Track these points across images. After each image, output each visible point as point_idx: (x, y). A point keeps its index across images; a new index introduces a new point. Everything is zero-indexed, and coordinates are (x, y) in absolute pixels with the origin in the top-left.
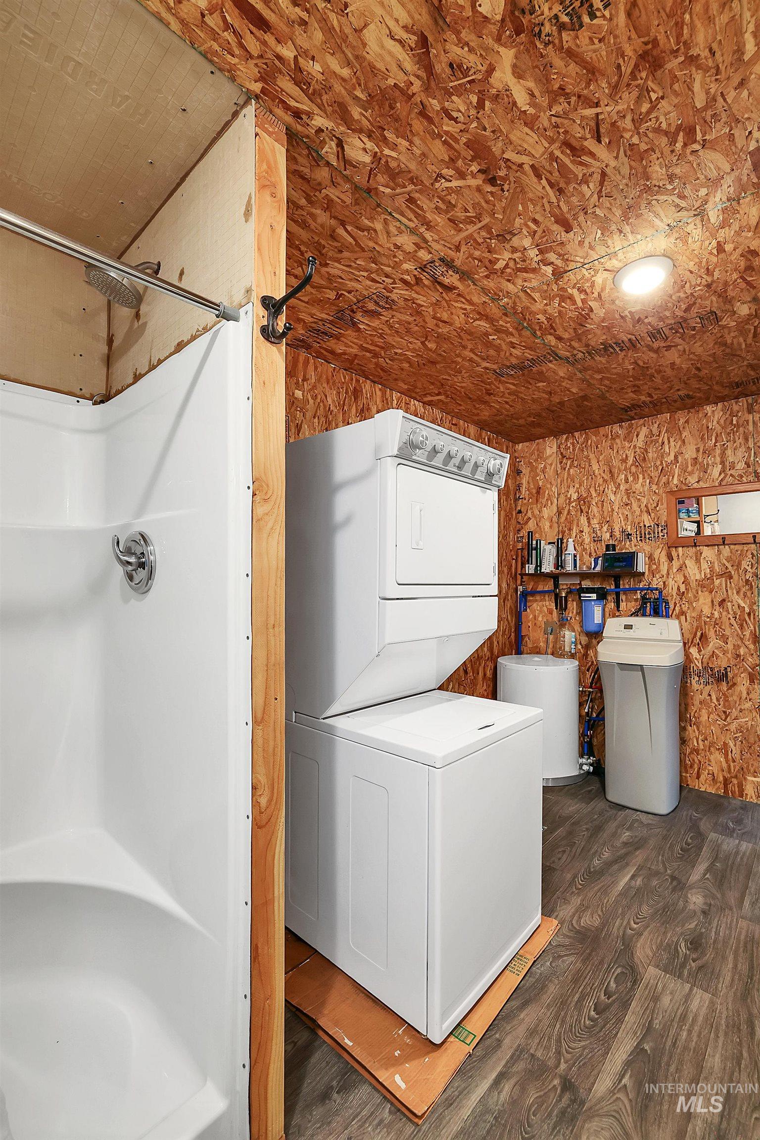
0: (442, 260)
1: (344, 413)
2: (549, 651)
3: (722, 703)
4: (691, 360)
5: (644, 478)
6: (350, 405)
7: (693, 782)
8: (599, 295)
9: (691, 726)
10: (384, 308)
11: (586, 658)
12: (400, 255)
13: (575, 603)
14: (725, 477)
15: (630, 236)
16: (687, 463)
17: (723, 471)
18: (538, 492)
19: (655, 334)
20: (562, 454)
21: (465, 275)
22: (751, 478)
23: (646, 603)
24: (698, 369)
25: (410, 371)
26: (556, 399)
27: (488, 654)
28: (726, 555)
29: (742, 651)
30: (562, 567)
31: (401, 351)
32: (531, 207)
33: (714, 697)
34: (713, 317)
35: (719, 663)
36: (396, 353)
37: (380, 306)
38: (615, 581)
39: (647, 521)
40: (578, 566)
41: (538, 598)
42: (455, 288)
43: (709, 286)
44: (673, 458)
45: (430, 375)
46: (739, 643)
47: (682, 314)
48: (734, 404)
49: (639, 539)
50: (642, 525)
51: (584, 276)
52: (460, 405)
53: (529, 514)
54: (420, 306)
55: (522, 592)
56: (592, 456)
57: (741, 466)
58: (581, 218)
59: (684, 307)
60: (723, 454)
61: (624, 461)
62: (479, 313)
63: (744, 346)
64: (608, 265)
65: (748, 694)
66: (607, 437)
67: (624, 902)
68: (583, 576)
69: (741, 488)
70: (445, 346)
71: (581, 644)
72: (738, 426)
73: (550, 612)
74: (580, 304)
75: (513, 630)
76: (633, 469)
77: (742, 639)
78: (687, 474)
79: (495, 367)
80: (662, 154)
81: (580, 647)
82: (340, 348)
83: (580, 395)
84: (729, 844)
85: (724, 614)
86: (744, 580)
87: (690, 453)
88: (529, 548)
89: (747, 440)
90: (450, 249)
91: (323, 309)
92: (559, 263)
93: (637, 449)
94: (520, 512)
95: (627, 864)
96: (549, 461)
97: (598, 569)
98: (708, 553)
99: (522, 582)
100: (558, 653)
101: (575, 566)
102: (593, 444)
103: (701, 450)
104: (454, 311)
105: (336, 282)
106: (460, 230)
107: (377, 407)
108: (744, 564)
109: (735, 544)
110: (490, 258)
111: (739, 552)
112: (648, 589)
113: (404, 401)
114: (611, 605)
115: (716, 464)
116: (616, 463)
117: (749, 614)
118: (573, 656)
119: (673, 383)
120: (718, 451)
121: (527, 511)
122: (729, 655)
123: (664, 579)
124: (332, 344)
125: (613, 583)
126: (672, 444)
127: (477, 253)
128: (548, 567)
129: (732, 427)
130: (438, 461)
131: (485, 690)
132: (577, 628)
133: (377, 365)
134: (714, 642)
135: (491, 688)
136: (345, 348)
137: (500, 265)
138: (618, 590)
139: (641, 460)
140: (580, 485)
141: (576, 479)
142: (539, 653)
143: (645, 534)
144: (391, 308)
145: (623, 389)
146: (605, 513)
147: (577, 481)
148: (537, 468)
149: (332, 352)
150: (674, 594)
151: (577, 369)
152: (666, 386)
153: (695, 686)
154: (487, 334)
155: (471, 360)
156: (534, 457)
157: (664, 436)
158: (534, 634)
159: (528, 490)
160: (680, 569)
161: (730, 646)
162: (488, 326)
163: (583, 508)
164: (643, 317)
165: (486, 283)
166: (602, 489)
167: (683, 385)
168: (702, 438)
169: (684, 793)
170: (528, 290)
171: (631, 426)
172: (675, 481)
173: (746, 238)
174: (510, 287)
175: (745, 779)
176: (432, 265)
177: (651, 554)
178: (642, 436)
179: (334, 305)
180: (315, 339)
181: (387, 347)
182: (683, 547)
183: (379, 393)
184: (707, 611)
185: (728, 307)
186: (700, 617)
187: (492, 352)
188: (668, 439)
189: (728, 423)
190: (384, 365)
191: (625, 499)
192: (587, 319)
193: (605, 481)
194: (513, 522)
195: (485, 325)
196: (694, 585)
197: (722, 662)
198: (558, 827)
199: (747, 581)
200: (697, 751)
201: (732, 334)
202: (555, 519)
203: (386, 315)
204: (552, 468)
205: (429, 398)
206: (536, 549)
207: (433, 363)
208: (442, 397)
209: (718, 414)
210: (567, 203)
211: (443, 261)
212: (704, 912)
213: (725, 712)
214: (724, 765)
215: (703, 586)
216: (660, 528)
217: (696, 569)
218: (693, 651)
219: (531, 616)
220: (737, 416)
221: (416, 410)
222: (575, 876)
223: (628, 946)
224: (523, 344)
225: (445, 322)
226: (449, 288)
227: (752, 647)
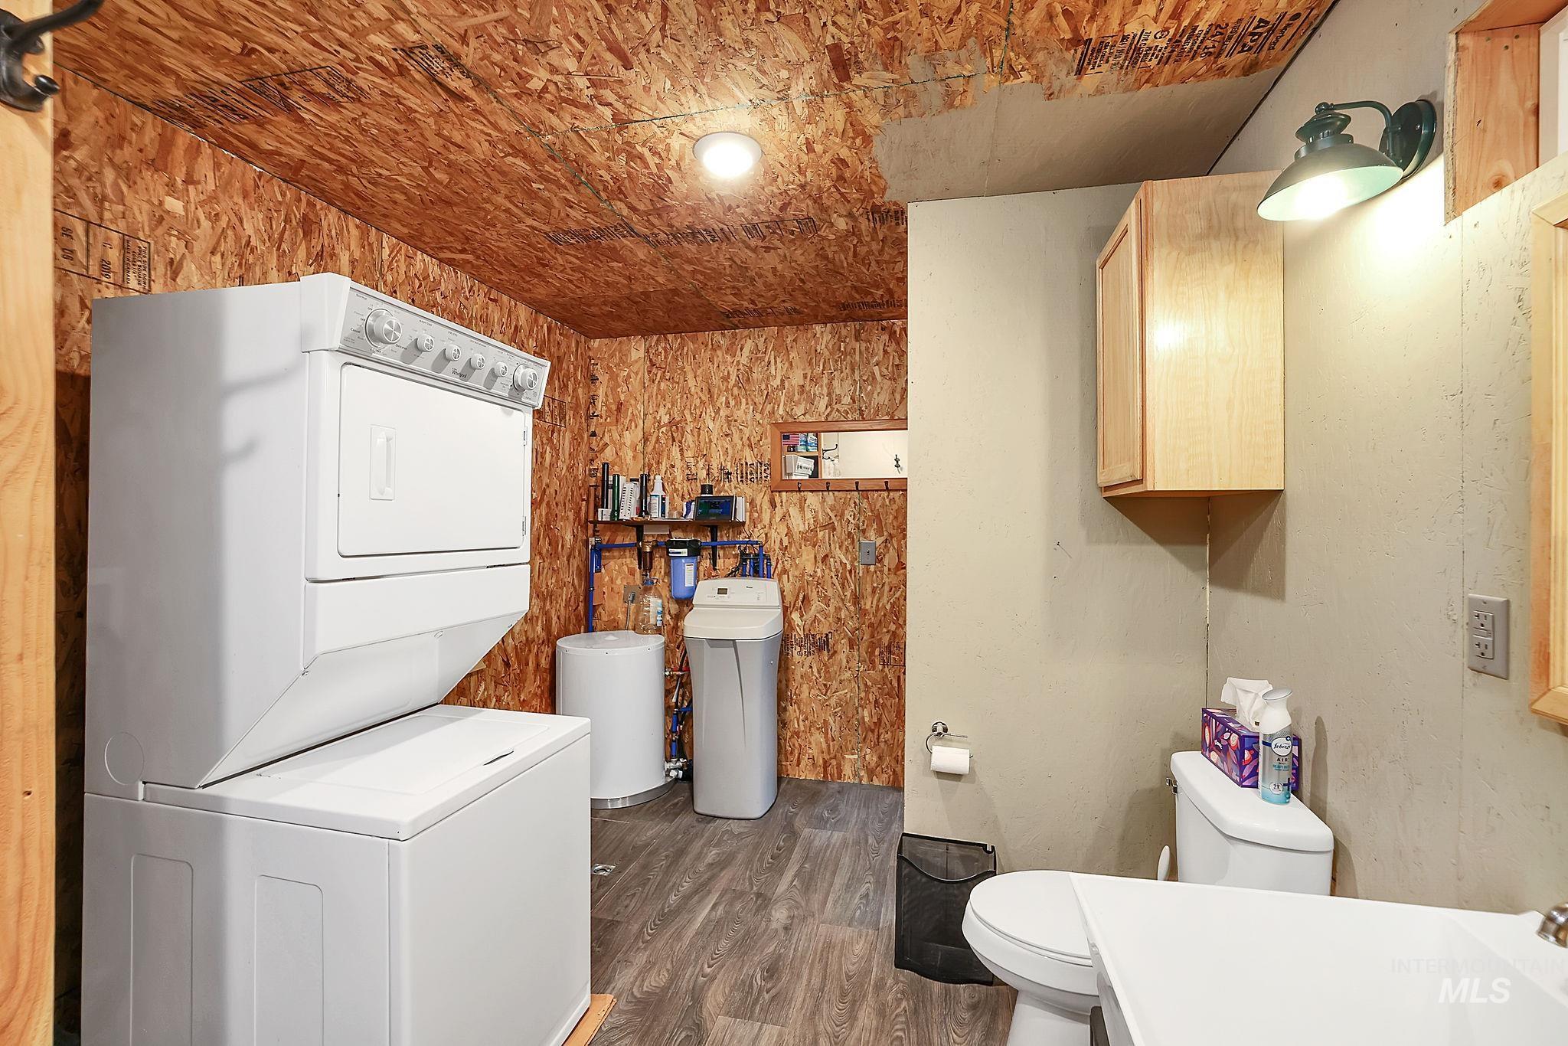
0: (437, 47)
1: (281, 255)
2: (630, 625)
3: (822, 675)
4: (793, 268)
5: (747, 404)
6: (293, 244)
7: (793, 770)
8: (678, 164)
9: (791, 705)
10: (344, 96)
11: (676, 631)
12: (363, 18)
13: (663, 560)
14: (831, 412)
15: (708, 101)
16: (793, 390)
17: (829, 404)
18: (619, 410)
19: (751, 229)
20: (651, 360)
21: (480, 84)
22: (856, 416)
23: (745, 560)
24: (802, 280)
25: (409, 208)
26: (638, 288)
27: (543, 635)
28: (830, 503)
29: (843, 614)
30: (647, 514)
31: (388, 173)
32: (571, 17)
33: (815, 670)
34: (809, 225)
35: (821, 630)
36: (380, 175)
37: (336, 91)
38: (711, 532)
39: (749, 457)
40: (667, 511)
41: (616, 554)
42: (467, 99)
43: (803, 186)
44: (779, 383)
45: (443, 220)
46: (841, 604)
47: (778, 213)
48: (843, 328)
49: (739, 479)
50: (743, 462)
51: (654, 135)
52: (500, 273)
53: (607, 439)
54: (410, 109)
55: (594, 546)
56: (688, 368)
57: (847, 400)
58: (643, 56)
59: (779, 204)
60: (830, 385)
61: (726, 379)
62: (512, 147)
63: (845, 265)
64: (684, 128)
65: (848, 662)
66: (707, 346)
67: (700, 943)
68: (674, 525)
69: (846, 426)
70: (465, 182)
71: (669, 613)
72: (845, 353)
73: (632, 573)
74: (655, 170)
75: (582, 598)
76: (736, 391)
77: (843, 600)
78: (793, 404)
79: (547, 228)
80: (733, 9)
81: (668, 617)
82: (267, 143)
83: (669, 287)
84: (820, 838)
85: (827, 571)
86: (846, 533)
87: (797, 379)
88: (604, 485)
89: (853, 370)
90: (452, 36)
91: (217, 64)
92: (619, 105)
93: (741, 367)
94: (594, 434)
95: (709, 892)
96: (634, 369)
97: (691, 516)
98: (812, 499)
99: (595, 531)
100: (640, 627)
101: (663, 512)
102: (690, 353)
103: (809, 378)
104: (471, 134)
105: (237, 24)
106: (464, 13)
107: (351, 255)
108: (848, 515)
109: (839, 491)
110: (518, 70)
111: (843, 500)
112: (747, 543)
113: (403, 252)
114: (706, 563)
115: (823, 395)
116: (716, 380)
117: (850, 571)
118: (658, 631)
119: (777, 292)
120: (825, 381)
121: (604, 434)
122: (831, 620)
123: (766, 530)
124: (248, 130)
125: (709, 534)
126: (779, 365)
127: (497, 57)
128: (628, 513)
129: (841, 354)
130: (424, 363)
131: (539, 687)
132: (665, 593)
133: (347, 186)
134: (816, 605)
135: (547, 684)
136: (278, 145)
137: (535, 84)
138: (714, 544)
139: (745, 381)
140: (673, 405)
141: (667, 396)
142: (616, 628)
143: (747, 473)
144: (360, 101)
145: (721, 289)
146: (702, 444)
147: (668, 399)
148: (617, 375)
149: (252, 146)
150: (777, 549)
151: (661, 253)
152: (769, 294)
153: (797, 658)
154: (528, 180)
155: (507, 211)
156: (616, 360)
157: (771, 355)
158: (611, 603)
159: (606, 405)
160: (783, 518)
161: (832, 609)
162: (528, 168)
163: (675, 435)
164: (734, 206)
165: (516, 104)
166: (698, 413)
167: (787, 297)
168: (810, 363)
169: (783, 785)
170: (581, 132)
171: (734, 336)
172: (781, 412)
173: (834, 142)
174: (554, 121)
175: (844, 758)
176: (424, 52)
177: (753, 499)
178: (746, 350)
179: (241, 63)
180: (210, 114)
181: (361, 161)
182: (787, 492)
183: (354, 232)
184: (810, 569)
185: (825, 216)
186: (803, 575)
187: (538, 206)
188: (775, 358)
189: (836, 348)
190: (360, 188)
191: (725, 428)
192: (666, 192)
193: (702, 402)
194: (584, 447)
195: (526, 167)
196: (797, 537)
197: (824, 628)
198: (630, 861)
199: (850, 533)
200: (797, 734)
201: (834, 249)
202: (640, 447)
203: (351, 110)
204: (638, 378)
205: (448, 255)
206: (613, 487)
207: (448, 203)
208: (470, 257)
209: (827, 337)
210: (621, 28)
211: (442, 52)
212: (786, 928)
213: (825, 685)
214: (824, 745)
215: (806, 540)
216: (763, 468)
217: (800, 518)
218: (795, 616)
219: (607, 579)
220: (844, 342)
221: (426, 269)
222: (644, 925)
223: (697, 997)
224: (583, 205)
225: (459, 147)
226: (459, 97)
227: (852, 608)
